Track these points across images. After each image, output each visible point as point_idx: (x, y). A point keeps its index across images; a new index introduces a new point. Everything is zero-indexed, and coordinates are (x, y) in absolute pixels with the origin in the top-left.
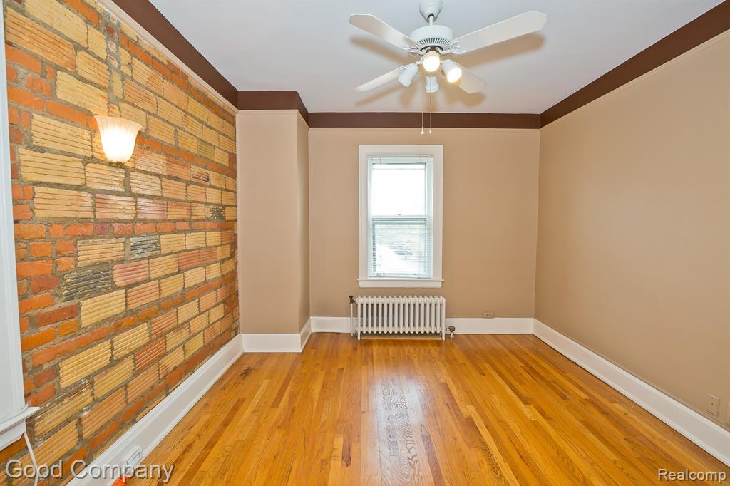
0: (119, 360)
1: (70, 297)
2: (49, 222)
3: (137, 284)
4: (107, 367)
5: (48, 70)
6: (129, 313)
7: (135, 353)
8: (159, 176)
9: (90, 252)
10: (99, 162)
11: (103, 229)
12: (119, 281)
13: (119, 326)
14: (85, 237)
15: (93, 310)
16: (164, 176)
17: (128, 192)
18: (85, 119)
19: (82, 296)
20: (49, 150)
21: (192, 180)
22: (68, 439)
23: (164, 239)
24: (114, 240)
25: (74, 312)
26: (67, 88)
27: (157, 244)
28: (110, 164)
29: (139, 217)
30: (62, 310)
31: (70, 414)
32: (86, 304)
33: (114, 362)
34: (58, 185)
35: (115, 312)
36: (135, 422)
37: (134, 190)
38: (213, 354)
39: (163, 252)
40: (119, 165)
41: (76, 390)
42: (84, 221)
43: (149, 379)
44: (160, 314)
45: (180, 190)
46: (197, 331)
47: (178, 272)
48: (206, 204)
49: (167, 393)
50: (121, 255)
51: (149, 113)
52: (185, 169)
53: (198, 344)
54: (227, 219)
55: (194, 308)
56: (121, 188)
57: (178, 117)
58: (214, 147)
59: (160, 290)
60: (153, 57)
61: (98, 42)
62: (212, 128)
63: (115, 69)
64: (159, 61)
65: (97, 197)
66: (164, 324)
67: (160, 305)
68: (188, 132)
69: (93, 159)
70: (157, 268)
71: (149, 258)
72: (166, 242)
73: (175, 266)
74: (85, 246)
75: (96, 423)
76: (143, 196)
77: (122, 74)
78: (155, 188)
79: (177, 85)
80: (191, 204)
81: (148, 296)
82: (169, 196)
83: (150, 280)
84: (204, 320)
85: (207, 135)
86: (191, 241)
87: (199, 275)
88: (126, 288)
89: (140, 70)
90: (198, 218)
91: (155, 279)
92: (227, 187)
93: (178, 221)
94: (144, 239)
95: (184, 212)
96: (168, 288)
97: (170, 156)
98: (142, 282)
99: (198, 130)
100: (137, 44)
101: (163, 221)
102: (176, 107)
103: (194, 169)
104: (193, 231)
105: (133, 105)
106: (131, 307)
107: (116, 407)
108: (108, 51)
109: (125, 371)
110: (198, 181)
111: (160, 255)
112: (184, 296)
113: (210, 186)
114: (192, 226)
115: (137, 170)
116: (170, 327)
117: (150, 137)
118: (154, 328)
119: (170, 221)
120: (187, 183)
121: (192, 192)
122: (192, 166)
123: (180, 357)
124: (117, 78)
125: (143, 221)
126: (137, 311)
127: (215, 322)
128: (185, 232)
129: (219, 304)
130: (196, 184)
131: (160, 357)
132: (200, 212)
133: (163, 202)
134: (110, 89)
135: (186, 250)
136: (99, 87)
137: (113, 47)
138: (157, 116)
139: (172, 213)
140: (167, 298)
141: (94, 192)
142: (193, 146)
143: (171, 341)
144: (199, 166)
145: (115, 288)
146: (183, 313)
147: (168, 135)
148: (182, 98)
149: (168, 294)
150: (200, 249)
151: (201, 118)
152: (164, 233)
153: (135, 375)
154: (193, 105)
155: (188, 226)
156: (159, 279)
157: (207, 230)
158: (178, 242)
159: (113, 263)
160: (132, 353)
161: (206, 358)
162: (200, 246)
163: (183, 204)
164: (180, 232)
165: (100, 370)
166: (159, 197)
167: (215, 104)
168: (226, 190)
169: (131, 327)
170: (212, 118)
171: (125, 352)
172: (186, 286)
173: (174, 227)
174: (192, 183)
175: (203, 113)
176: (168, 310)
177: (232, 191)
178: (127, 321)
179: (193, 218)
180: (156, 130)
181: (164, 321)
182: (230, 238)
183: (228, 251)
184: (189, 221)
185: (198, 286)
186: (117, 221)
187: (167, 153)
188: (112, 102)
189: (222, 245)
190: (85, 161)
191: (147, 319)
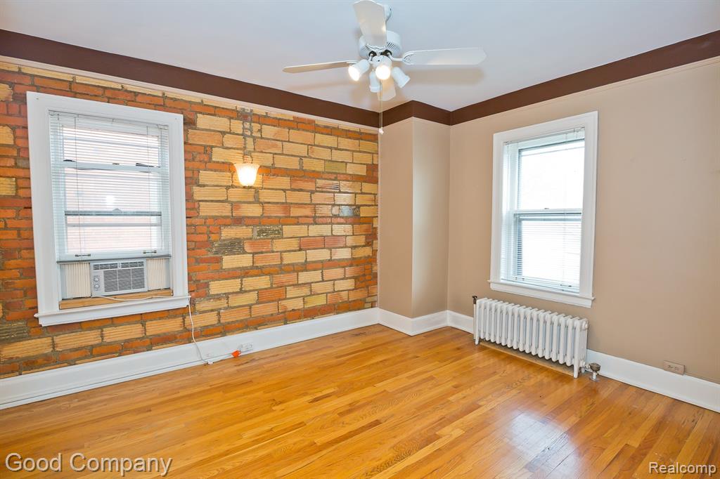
0: (246, 291)
1: (217, 253)
2: (206, 218)
3: (262, 253)
4: (237, 293)
5: (208, 150)
6: (253, 267)
7: (259, 291)
8: (284, 190)
9: (228, 233)
10: (236, 187)
11: (238, 221)
12: (247, 248)
13: (247, 273)
14: (226, 225)
15: (229, 262)
16: (288, 190)
17: (257, 201)
18: (229, 167)
19: (224, 253)
20: (207, 186)
21: (317, 189)
22: (211, 319)
23: (285, 228)
24: (245, 227)
25: (219, 260)
26: (218, 155)
27: (280, 232)
28: (244, 187)
29: (265, 215)
30: (211, 258)
31: (214, 308)
32: (226, 258)
33: (242, 291)
34: (212, 201)
35: (245, 265)
36: (256, 328)
37: (262, 200)
38: (338, 313)
39: (285, 236)
40: (250, 187)
41: (218, 297)
42: (228, 217)
43: (269, 309)
44: (281, 274)
45: (304, 197)
46: (319, 292)
47: (300, 250)
48: (334, 205)
49: (285, 324)
50: (250, 235)
51: (276, 154)
52: (310, 183)
53: (320, 301)
54: (361, 216)
55: (314, 276)
56: (252, 199)
57: (302, 150)
58: (346, 163)
59: (282, 259)
60: (280, 119)
61: (237, 126)
62: (343, 150)
63: (249, 136)
64: (285, 120)
65: (235, 205)
66: (284, 280)
67: (281, 269)
68: (314, 158)
69: (232, 186)
70: (279, 245)
71: (272, 239)
72: (288, 230)
73: (296, 246)
74: (226, 230)
75: (227, 318)
76: (269, 203)
77: (255, 138)
78: (280, 197)
79: (303, 130)
80: (315, 206)
81: (273, 260)
82: (293, 202)
83: (273, 252)
84: (328, 287)
85: (337, 156)
86: (315, 230)
87: (323, 255)
88: (254, 254)
89: (269, 131)
90: (323, 215)
91: (277, 252)
92: (363, 191)
93: (301, 217)
94: (268, 228)
95: (307, 212)
96: (289, 259)
97: (294, 177)
98: (266, 252)
99: (325, 154)
100: (266, 116)
101: (286, 217)
102: (302, 144)
103: (320, 182)
104: (316, 224)
105: (262, 152)
106: (257, 265)
107: (243, 315)
108: (244, 128)
109: (251, 298)
110: (324, 190)
111: (282, 238)
112: (306, 266)
113: (340, 192)
114: (315, 220)
115: (265, 189)
116: (291, 283)
117: (275, 168)
118: (275, 281)
119: (292, 217)
120: (312, 192)
121: (318, 197)
122: (317, 180)
123: (298, 304)
124: (250, 141)
125: (269, 217)
126: (261, 268)
127: (342, 291)
128: (308, 224)
129: (347, 278)
130: (322, 192)
131: (280, 300)
132: (325, 211)
133: (286, 206)
134: (245, 148)
135: (308, 236)
136: (238, 149)
137: (247, 125)
138: (282, 154)
139: (295, 212)
140: (289, 265)
141: (232, 203)
142: (319, 167)
143: (291, 292)
144: (325, 179)
145: (245, 253)
146: (304, 277)
147: (293, 164)
148: (307, 136)
149: (290, 262)
150: (324, 237)
151: (330, 146)
152: (287, 225)
153: (258, 303)
154: (320, 138)
155: (311, 220)
156: (281, 252)
157: (334, 224)
158: (300, 230)
159: (244, 239)
160: (256, 290)
161: (329, 313)
162: (325, 234)
163: (306, 206)
164: (302, 224)
165: (233, 293)
166: (283, 203)
167: (349, 131)
168: (362, 193)
169: (256, 276)
170: (345, 143)
171: (251, 288)
172: (308, 260)
173: (297, 221)
174: (317, 191)
175: (330, 140)
176: (289, 272)
177: (371, 194)
178: (255, 272)
179: (317, 215)
180: (282, 163)
181: (284, 278)
182: (367, 230)
183: (362, 240)
184: (313, 217)
185: (322, 262)
186: (248, 217)
187: (293, 174)
188: (246, 155)
189: (353, 235)
190: (228, 188)
191: (269, 274)
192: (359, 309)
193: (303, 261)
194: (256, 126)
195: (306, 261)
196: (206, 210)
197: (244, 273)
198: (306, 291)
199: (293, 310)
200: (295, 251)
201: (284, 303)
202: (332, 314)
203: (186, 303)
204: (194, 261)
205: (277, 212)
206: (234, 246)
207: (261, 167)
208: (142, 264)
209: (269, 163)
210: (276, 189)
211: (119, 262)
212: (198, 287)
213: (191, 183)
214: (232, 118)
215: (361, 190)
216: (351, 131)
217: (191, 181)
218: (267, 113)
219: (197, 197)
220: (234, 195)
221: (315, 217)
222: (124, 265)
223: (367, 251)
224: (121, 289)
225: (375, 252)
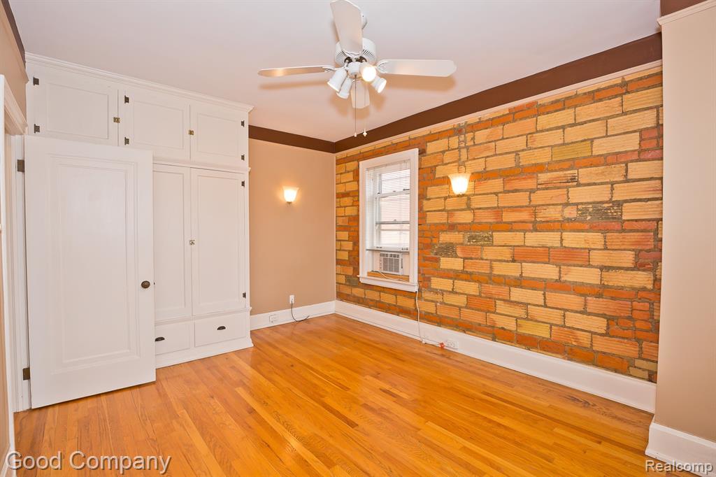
0: (456, 293)
1: (436, 254)
2: (431, 225)
3: (471, 259)
4: (450, 292)
5: (433, 169)
6: (463, 272)
7: (468, 296)
8: (496, 194)
9: (446, 238)
10: (452, 197)
11: (452, 227)
12: (459, 254)
13: (457, 276)
14: (443, 231)
15: (447, 263)
16: (501, 193)
17: (469, 208)
18: (446, 181)
19: (441, 255)
20: (432, 199)
21: (539, 186)
22: (431, 308)
23: (496, 235)
24: (457, 233)
25: (437, 260)
26: (440, 172)
27: (490, 238)
28: (458, 196)
29: (475, 221)
30: (433, 258)
31: (434, 299)
32: (443, 260)
33: (453, 292)
34: (435, 211)
35: (457, 268)
36: (464, 332)
37: (474, 206)
38: (570, 359)
39: (495, 244)
40: (463, 195)
41: (436, 292)
42: (443, 224)
43: (476, 317)
44: (490, 283)
45: (522, 199)
46: (539, 319)
47: (514, 261)
48: (567, 204)
49: (494, 339)
50: (461, 241)
51: (488, 157)
52: (529, 181)
53: (542, 332)
54: (624, 218)
55: (536, 296)
56: (464, 207)
57: (520, 143)
58: (592, 140)
59: (491, 268)
60: (493, 119)
61: (454, 141)
62: (585, 122)
63: (463, 148)
64: (499, 117)
65: (450, 213)
66: (493, 292)
67: (490, 279)
68: (535, 148)
69: (449, 197)
70: (489, 253)
71: (482, 245)
72: (499, 237)
73: (509, 256)
74: (443, 235)
75: (443, 312)
76: (480, 209)
77: (467, 148)
78: (492, 202)
79: (521, 119)
80: (534, 209)
81: (480, 268)
82: (506, 205)
83: (482, 259)
84: (555, 317)
85: (573, 134)
86: (533, 239)
87: (548, 272)
88: (465, 259)
89: (481, 135)
90: (548, 219)
91: (486, 260)
92: (629, 177)
93: (515, 222)
94: (479, 234)
95: (524, 216)
96: (502, 269)
97: (508, 176)
98: (476, 259)
99: (555, 138)
100: (480, 122)
101: (497, 223)
102: (518, 136)
103: (544, 177)
104: (536, 230)
105: (474, 159)
106: (467, 270)
107: (453, 314)
108: (459, 142)
109: (461, 300)
110: (549, 186)
111: (492, 245)
112: (520, 282)
113: (579, 185)
114: (537, 227)
115: (477, 195)
116: (501, 297)
117: (487, 171)
118: (484, 290)
119: (505, 223)
120: (532, 191)
121: (538, 198)
122: (539, 175)
123: (510, 325)
124: (464, 151)
125: (480, 223)
126: (471, 274)
127: (578, 329)
128: (525, 231)
129: (590, 314)
130: (547, 189)
131: (489, 311)
132: (553, 213)
133: (498, 211)
134: (460, 159)
135: (524, 246)
136: (454, 162)
137: (462, 138)
138: (496, 155)
139: (508, 217)
140: (499, 276)
141: (448, 211)
142: (543, 157)
143: (501, 307)
144: (552, 171)
145: (457, 257)
146: (517, 294)
147: (508, 163)
148: (527, 125)
149: (501, 273)
150: (549, 248)
151: (560, 125)
152: (499, 231)
153: (466, 307)
154: (544, 121)
155: (530, 226)
156: (491, 260)
157: (565, 230)
158: (515, 238)
159: (457, 244)
160: (466, 294)
161: (557, 353)
162: (549, 245)
163: (523, 209)
164: (517, 231)
165: (447, 291)
166: (495, 208)
167: (598, 90)
168: (627, 181)
169: (466, 280)
170: (587, 111)
171: (461, 292)
172: (523, 275)
173: (510, 227)
174: (538, 189)
175: (565, 117)
176: (499, 284)
177: (651, 179)
178: (464, 276)
179: (538, 220)
180: (494, 165)
181: (493, 289)
182: (638, 243)
183: (628, 258)
184: (531, 222)
185: (544, 280)
186: (460, 224)
187: (506, 175)
188: (460, 165)
189: (606, 249)
190: (445, 198)
191: (478, 281)
192: (616, 371)
193: (518, 275)
194: (469, 136)
195: (521, 275)
196: (433, 219)
197: (455, 275)
198: (520, 312)
199: (503, 328)
200: (507, 261)
201: (492, 316)
202: (560, 356)
203: (415, 289)
204: (423, 259)
205: (488, 218)
206: (449, 250)
207: (472, 174)
208: (398, 256)
209: (481, 169)
210: (487, 194)
211: (389, 253)
212: (424, 280)
213: (422, 198)
214: (450, 137)
215: (626, 176)
216: (604, 89)
217: (422, 196)
218: (480, 119)
219: (425, 209)
220: (451, 205)
221: (535, 222)
222: (391, 255)
223: (642, 279)
224: (390, 271)
225: (657, 281)
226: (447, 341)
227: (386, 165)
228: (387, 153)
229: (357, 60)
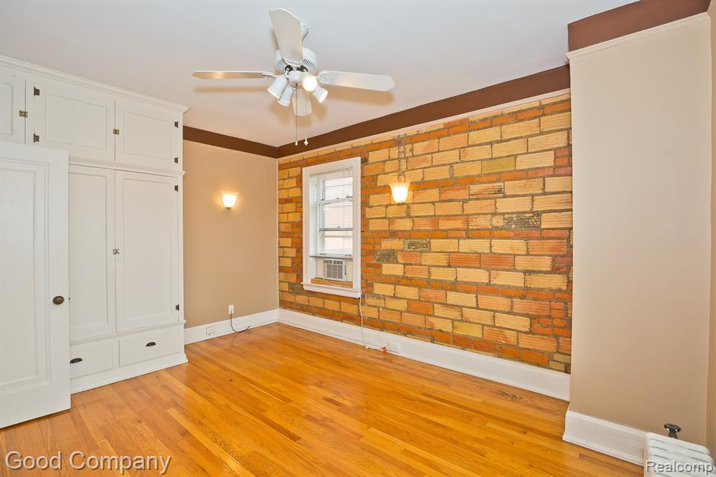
0: (397, 298)
1: (378, 260)
2: (373, 232)
3: (411, 264)
4: (392, 297)
5: (375, 178)
6: (403, 277)
7: (409, 301)
8: (433, 203)
9: (387, 244)
10: (393, 205)
11: (393, 234)
12: (400, 260)
13: (399, 281)
14: (385, 238)
15: (389, 269)
16: (437, 202)
17: (408, 216)
18: (387, 189)
19: (383, 261)
20: (374, 206)
21: (471, 197)
22: (373, 313)
23: (434, 242)
24: (397, 240)
25: (379, 266)
26: (381, 181)
27: (428, 245)
28: (399, 204)
29: (414, 229)
30: (375, 264)
31: (377, 305)
32: (384, 266)
33: (394, 297)
34: (377, 218)
35: (398, 274)
36: (405, 335)
37: (412, 215)
38: (499, 357)
39: (432, 250)
40: (403, 204)
41: (378, 297)
42: (385, 231)
43: (416, 321)
44: (428, 288)
45: (455, 208)
46: (472, 320)
47: (449, 266)
48: (495, 214)
49: (432, 342)
50: (402, 248)
51: (425, 168)
52: (462, 191)
53: (475, 332)
54: (542, 227)
55: (469, 299)
56: (404, 215)
57: (453, 156)
58: (515, 156)
59: (429, 273)
60: (430, 132)
61: (394, 152)
62: (510, 140)
63: (403, 158)
64: (435, 131)
65: (391, 220)
66: (432, 296)
67: (428, 282)
68: (468, 162)
69: (390, 205)
70: (427, 259)
71: (421, 252)
72: (436, 244)
73: (446, 261)
74: (384, 242)
75: (386, 317)
76: (419, 217)
77: (407, 158)
78: (429, 210)
79: (454, 134)
80: (467, 218)
81: (419, 273)
82: (442, 214)
83: (421, 265)
84: (486, 317)
85: (500, 150)
86: (467, 246)
87: (480, 276)
88: (405, 265)
89: (419, 147)
90: (479, 227)
91: (425, 265)
92: (546, 190)
93: (450, 230)
94: (418, 241)
95: (458, 224)
96: (438, 274)
97: (443, 187)
98: (416, 265)
99: (484, 153)
100: (418, 134)
101: (435, 230)
102: (452, 150)
103: (475, 188)
104: (469, 238)
105: (413, 169)
106: (408, 276)
107: (394, 318)
108: (399, 152)
109: (401, 305)
110: (480, 196)
111: (430, 252)
112: (455, 286)
113: (505, 196)
114: (469, 234)
115: (416, 203)
116: (438, 301)
117: (425, 182)
118: (423, 294)
119: (441, 230)
120: (465, 201)
121: (471, 207)
122: (471, 186)
123: (447, 327)
124: (403, 162)
125: (418, 231)
126: (411, 279)
127: (506, 329)
128: (459, 238)
129: (516, 314)
130: (478, 199)
131: (427, 315)
132: (483, 222)
133: (435, 219)
134: (400, 169)
135: (458, 252)
136: (394, 172)
137: (402, 149)
138: (432, 166)
139: (444, 225)
140: (436, 280)
141: (389, 219)
142: (474, 170)
143: (439, 310)
144: (481, 183)
145: (398, 263)
146: (453, 298)
147: (443, 174)
148: (460, 139)
149: (438, 278)
150: (480, 254)
151: (488, 141)
152: (436, 238)
153: (407, 311)
154: (475, 136)
155: (464, 233)
156: (429, 266)
157: (494, 238)
158: (450, 245)
159: (398, 251)
160: (406, 299)
161: (489, 351)
162: (480, 251)
163: (456, 218)
164: (453, 238)
165: (389, 296)
166: (432, 216)
167: (520, 111)
168: (545, 194)
169: (407, 285)
170: (512, 130)
171: (402, 296)
172: (458, 279)
173: (445, 235)
174: (470, 199)
175: (491, 134)
176: (437, 288)
177: (564, 192)
178: (404, 281)
179: (470, 228)
180: (431, 175)
181: (431, 293)
182: (554, 249)
183: (546, 263)
184: (465, 230)
185: (476, 284)
186: (401, 231)
187: (441, 185)
188: (400, 174)
189: (528, 254)
190: (387, 206)
191: (417, 286)
192: (538, 365)
193: (453, 279)
194: (409, 147)
195: (456, 280)
196: (375, 226)
197: (396, 281)
198: (455, 314)
199: (440, 330)
200: (444, 267)
201: (431, 319)
202: (490, 354)
203: (359, 295)
204: (366, 265)
205: (425, 226)
206: (390, 256)
207: (412, 183)
208: (342, 263)
209: (419, 179)
210: (425, 203)
211: (337, 260)
212: (367, 286)
213: (365, 206)
214: (391, 147)
215: (544, 189)
216: (525, 110)
217: (365, 204)
218: (418, 131)
219: (368, 216)
220: (392, 212)
221: (467, 230)
222: (335, 262)
223: (557, 281)
224: (333, 277)
225: (570, 282)
226: (389, 345)
227: (329, 172)
228: (330, 160)
229: (298, 69)
